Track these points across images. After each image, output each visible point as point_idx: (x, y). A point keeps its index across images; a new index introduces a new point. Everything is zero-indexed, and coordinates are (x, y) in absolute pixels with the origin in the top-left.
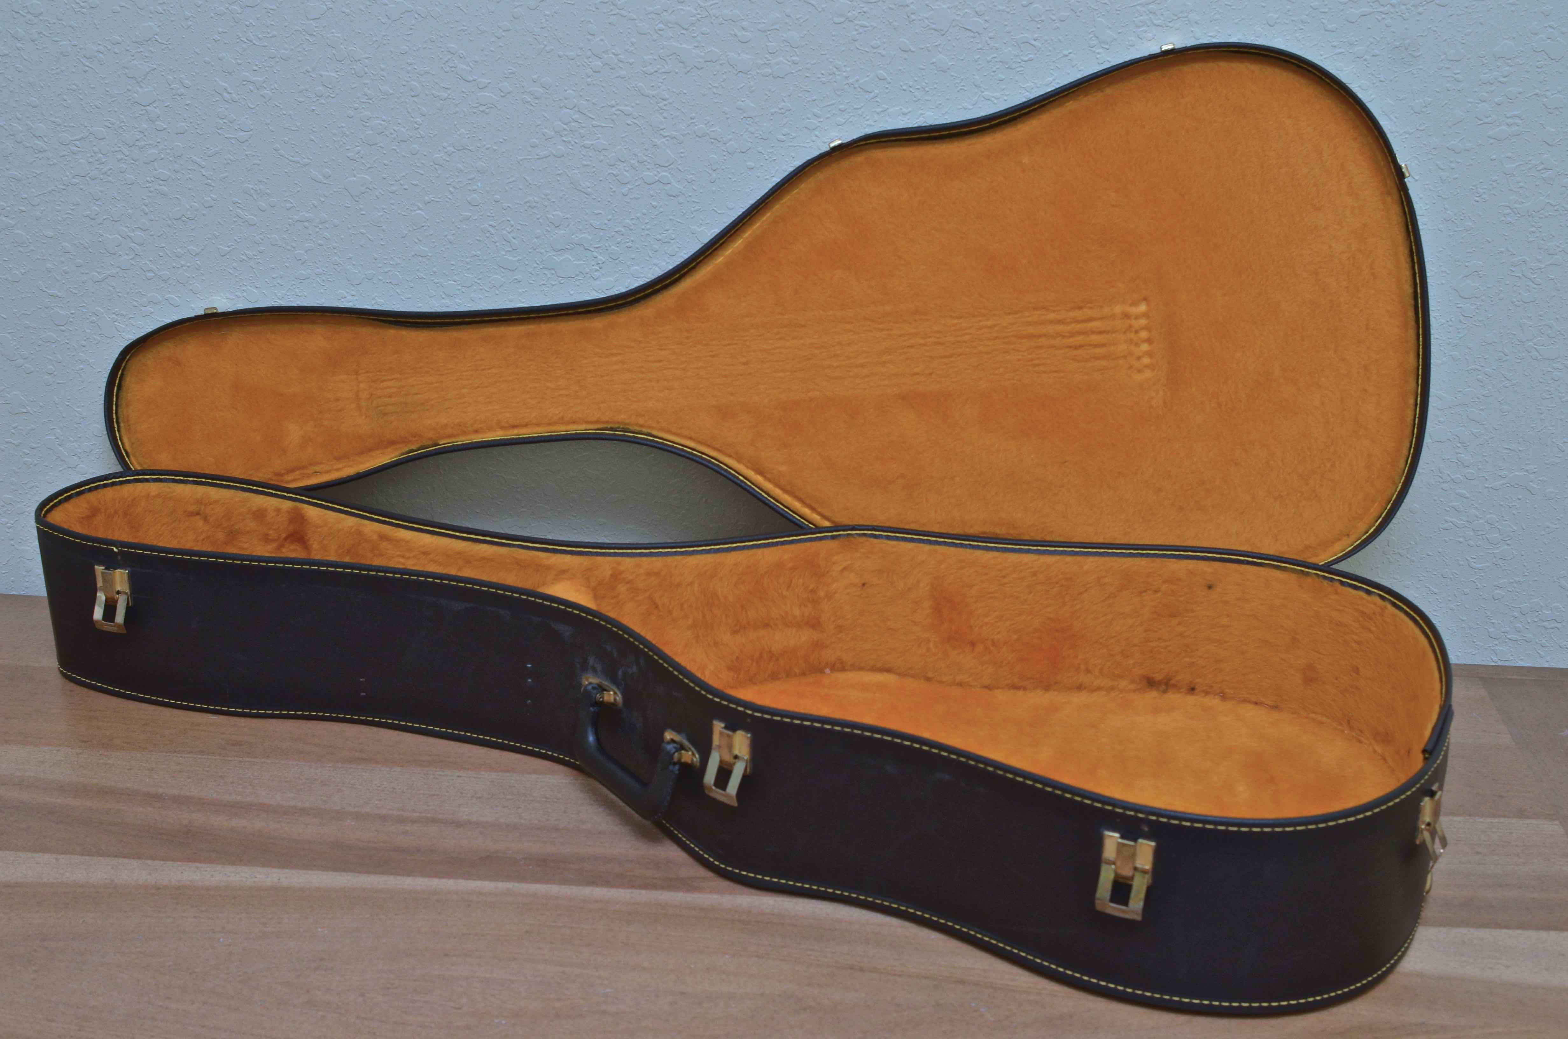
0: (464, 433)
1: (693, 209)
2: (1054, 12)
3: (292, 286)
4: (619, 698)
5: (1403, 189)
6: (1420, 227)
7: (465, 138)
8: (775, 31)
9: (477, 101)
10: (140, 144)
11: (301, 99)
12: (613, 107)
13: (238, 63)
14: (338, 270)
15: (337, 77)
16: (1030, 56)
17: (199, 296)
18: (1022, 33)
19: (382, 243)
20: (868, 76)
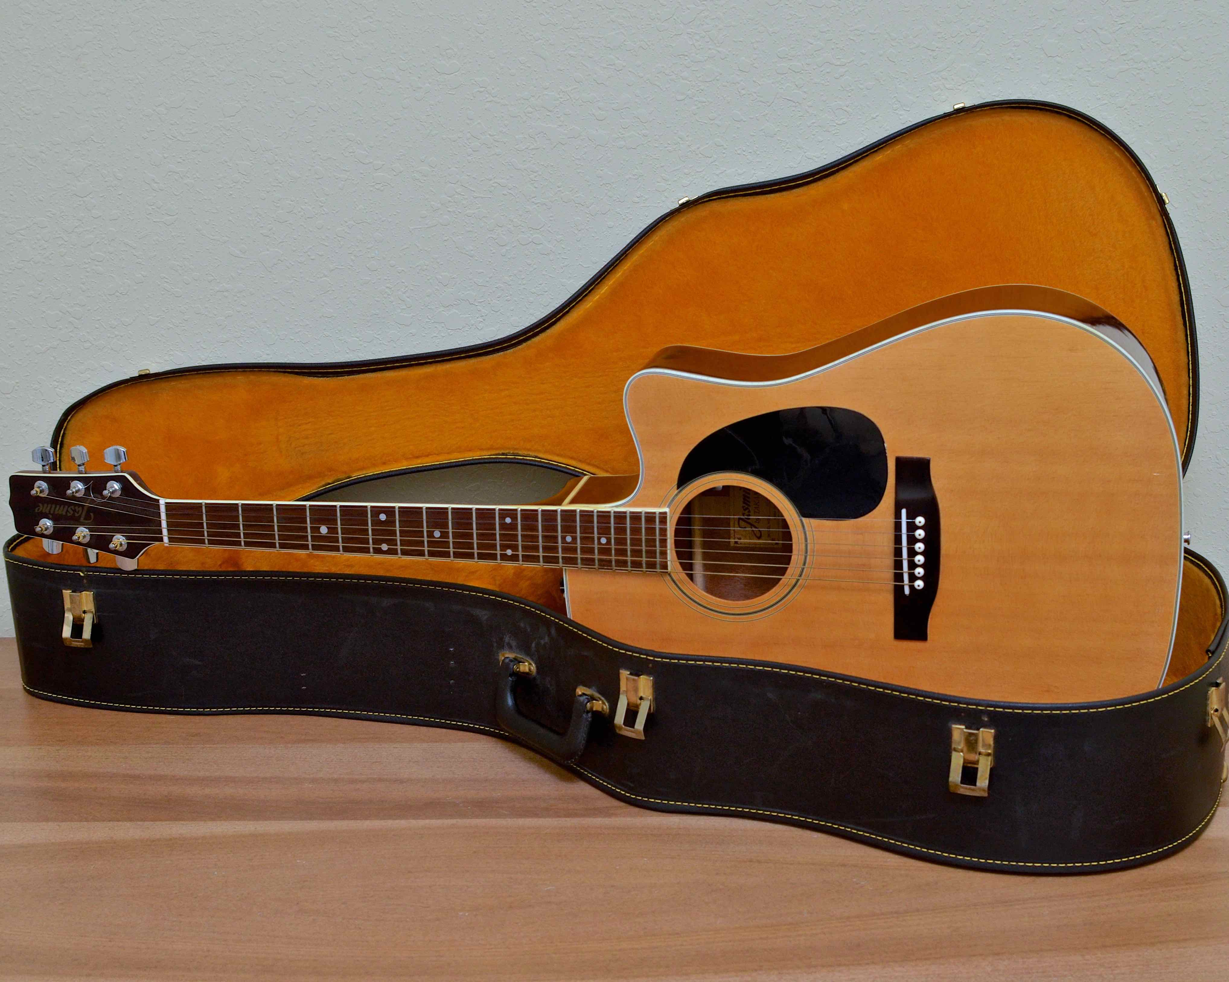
0: (374, 465)
1: (562, 265)
2: (861, 82)
3: (214, 349)
4: (533, 668)
5: (1164, 214)
6: (1182, 248)
7: (363, 212)
8: (627, 109)
9: (373, 181)
10: (78, 231)
11: (220, 186)
12: (491, 180)
13: (164, 157)
14: (255, 333)
15: (251, 165)
16: (844, 120)
17: (131, 362)
18: (836, 101)
19: (293, 308)
20: (707, 144)
